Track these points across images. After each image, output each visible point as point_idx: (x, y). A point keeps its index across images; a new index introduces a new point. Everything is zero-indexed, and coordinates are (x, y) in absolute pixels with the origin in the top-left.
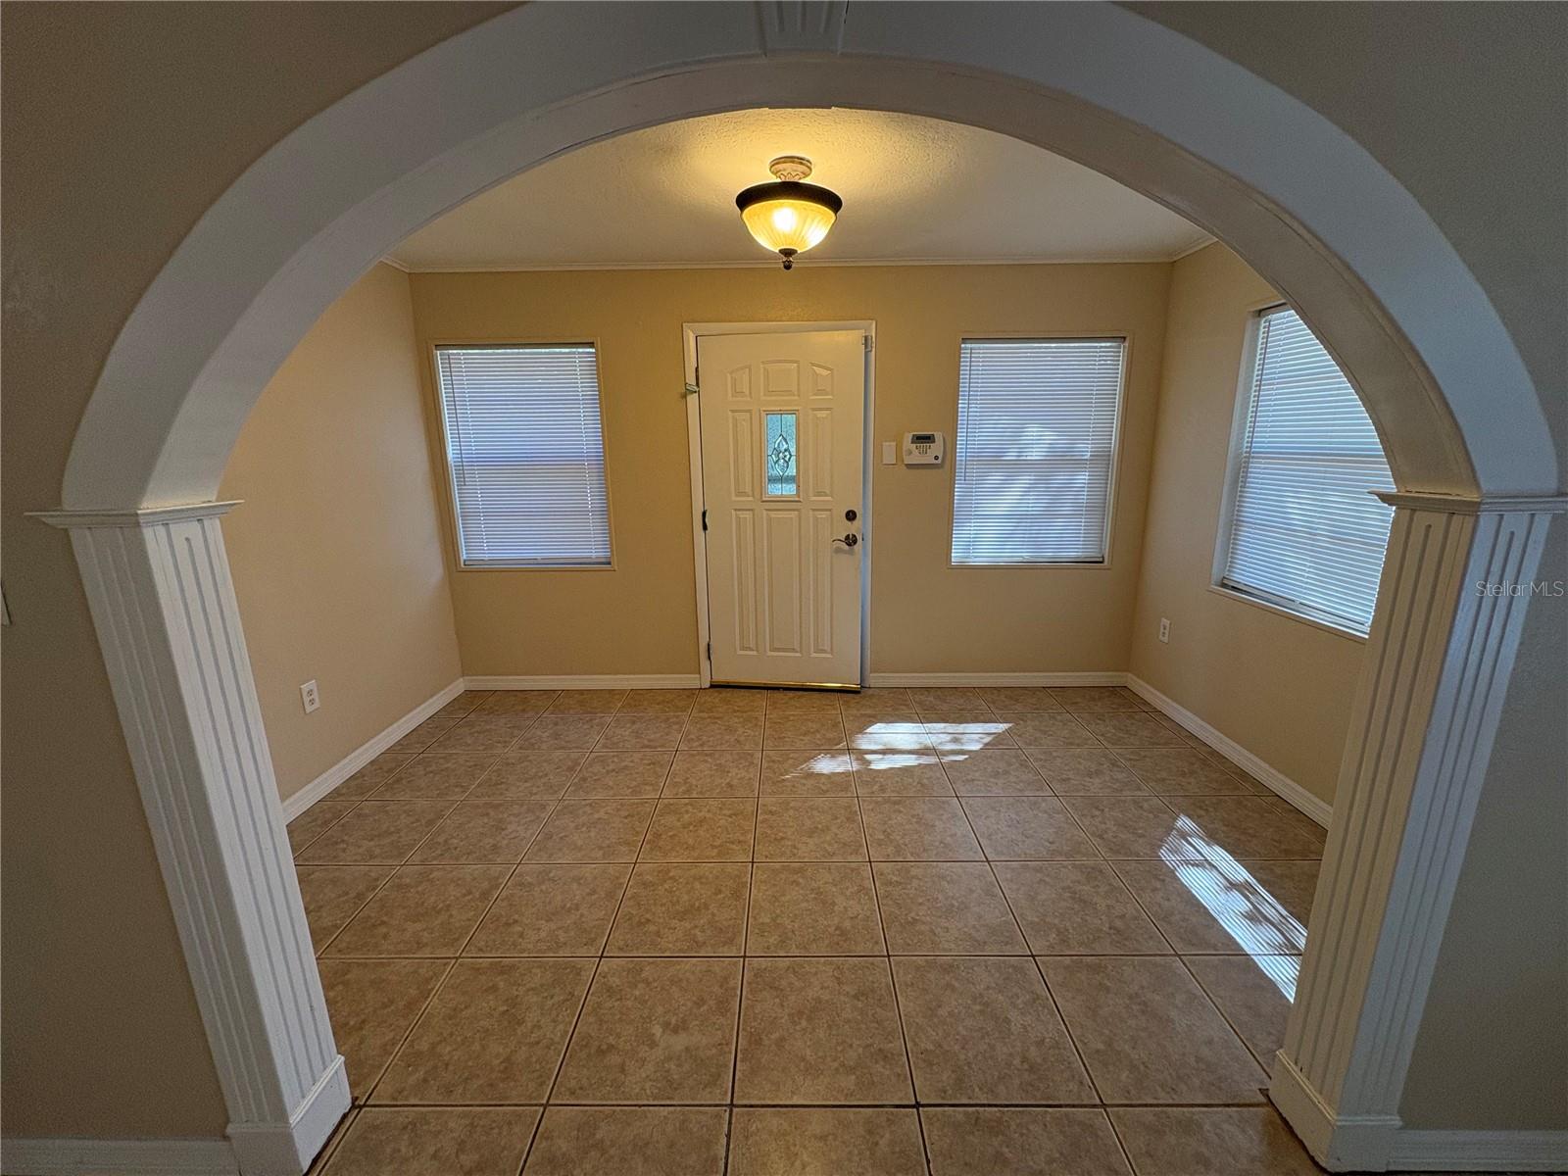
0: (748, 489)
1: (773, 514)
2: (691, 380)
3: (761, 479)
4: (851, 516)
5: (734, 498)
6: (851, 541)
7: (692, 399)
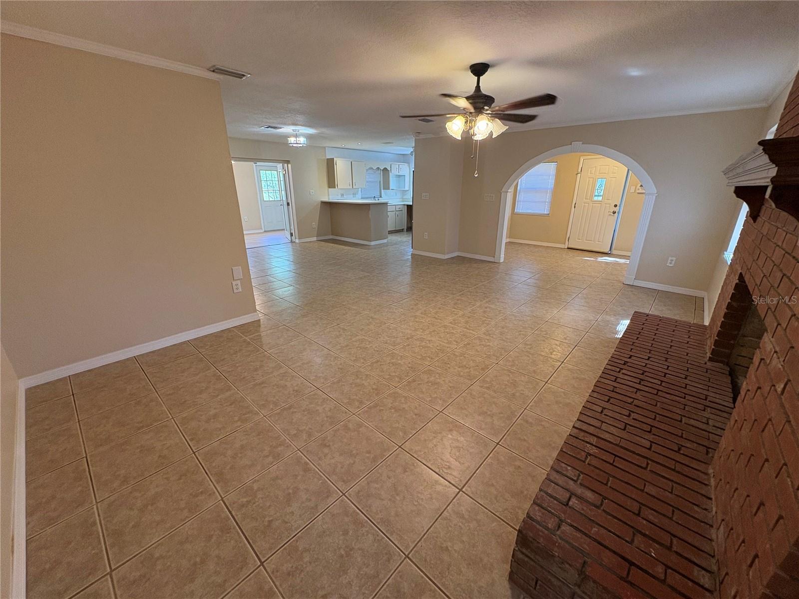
0: (589, 198)
1: (594, 205)
2: (580, 170)
3: (592, 196)
4: (616, 206)
5: (584, 200)
6: (614, 213)
7: (579, 175)
